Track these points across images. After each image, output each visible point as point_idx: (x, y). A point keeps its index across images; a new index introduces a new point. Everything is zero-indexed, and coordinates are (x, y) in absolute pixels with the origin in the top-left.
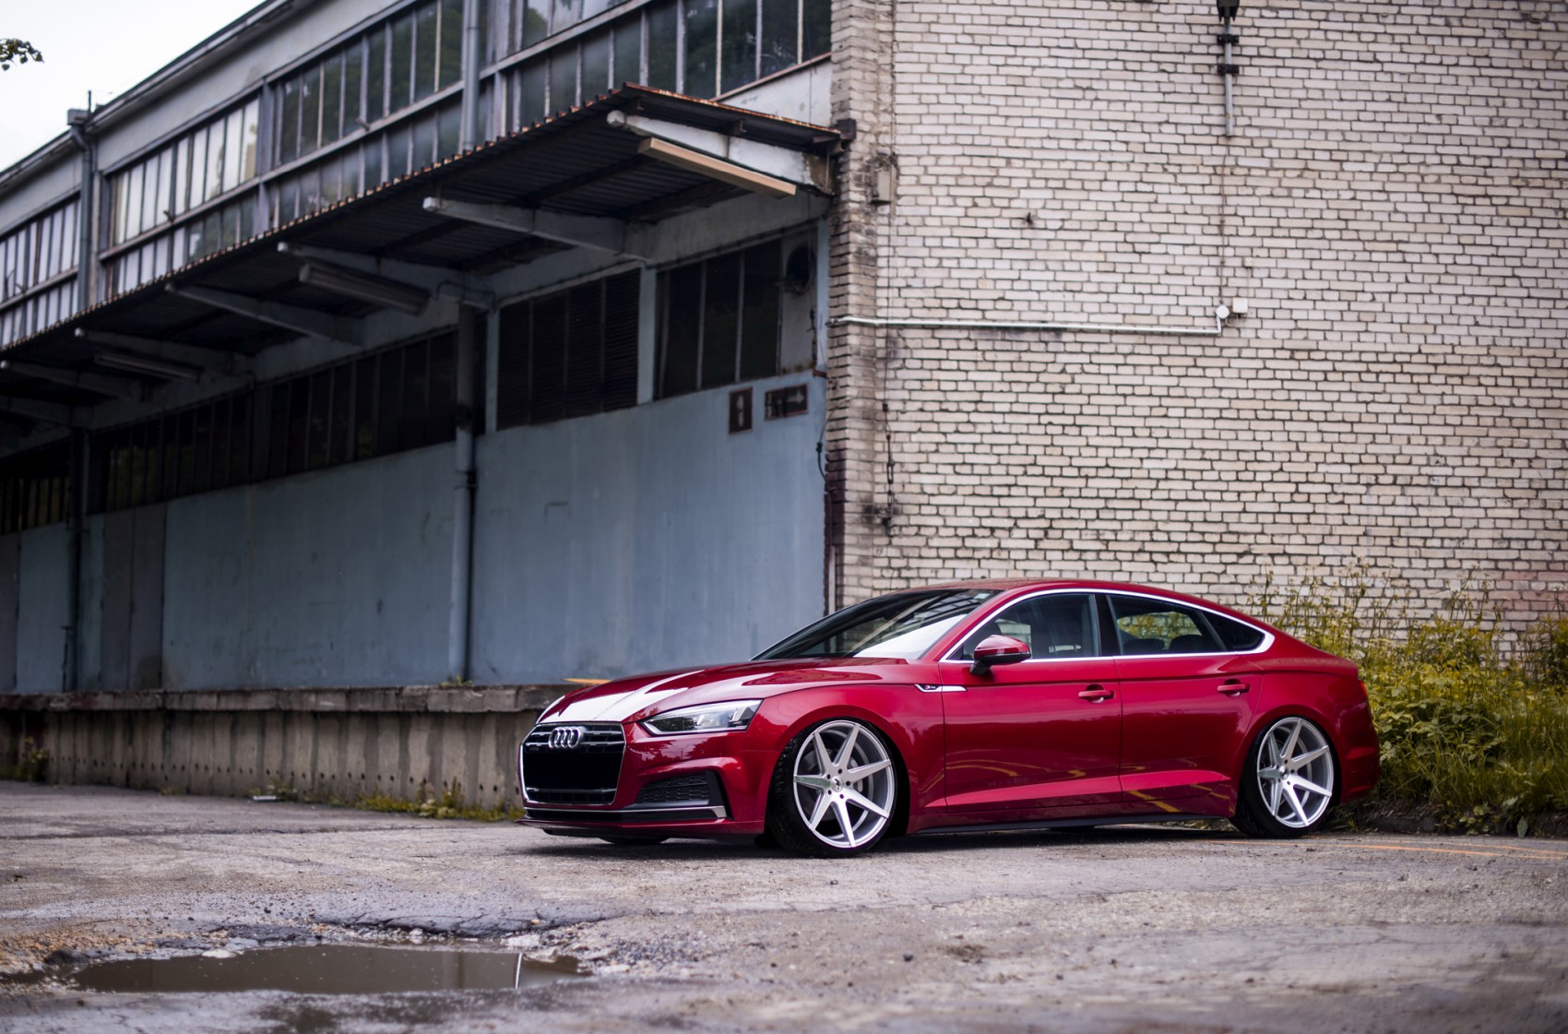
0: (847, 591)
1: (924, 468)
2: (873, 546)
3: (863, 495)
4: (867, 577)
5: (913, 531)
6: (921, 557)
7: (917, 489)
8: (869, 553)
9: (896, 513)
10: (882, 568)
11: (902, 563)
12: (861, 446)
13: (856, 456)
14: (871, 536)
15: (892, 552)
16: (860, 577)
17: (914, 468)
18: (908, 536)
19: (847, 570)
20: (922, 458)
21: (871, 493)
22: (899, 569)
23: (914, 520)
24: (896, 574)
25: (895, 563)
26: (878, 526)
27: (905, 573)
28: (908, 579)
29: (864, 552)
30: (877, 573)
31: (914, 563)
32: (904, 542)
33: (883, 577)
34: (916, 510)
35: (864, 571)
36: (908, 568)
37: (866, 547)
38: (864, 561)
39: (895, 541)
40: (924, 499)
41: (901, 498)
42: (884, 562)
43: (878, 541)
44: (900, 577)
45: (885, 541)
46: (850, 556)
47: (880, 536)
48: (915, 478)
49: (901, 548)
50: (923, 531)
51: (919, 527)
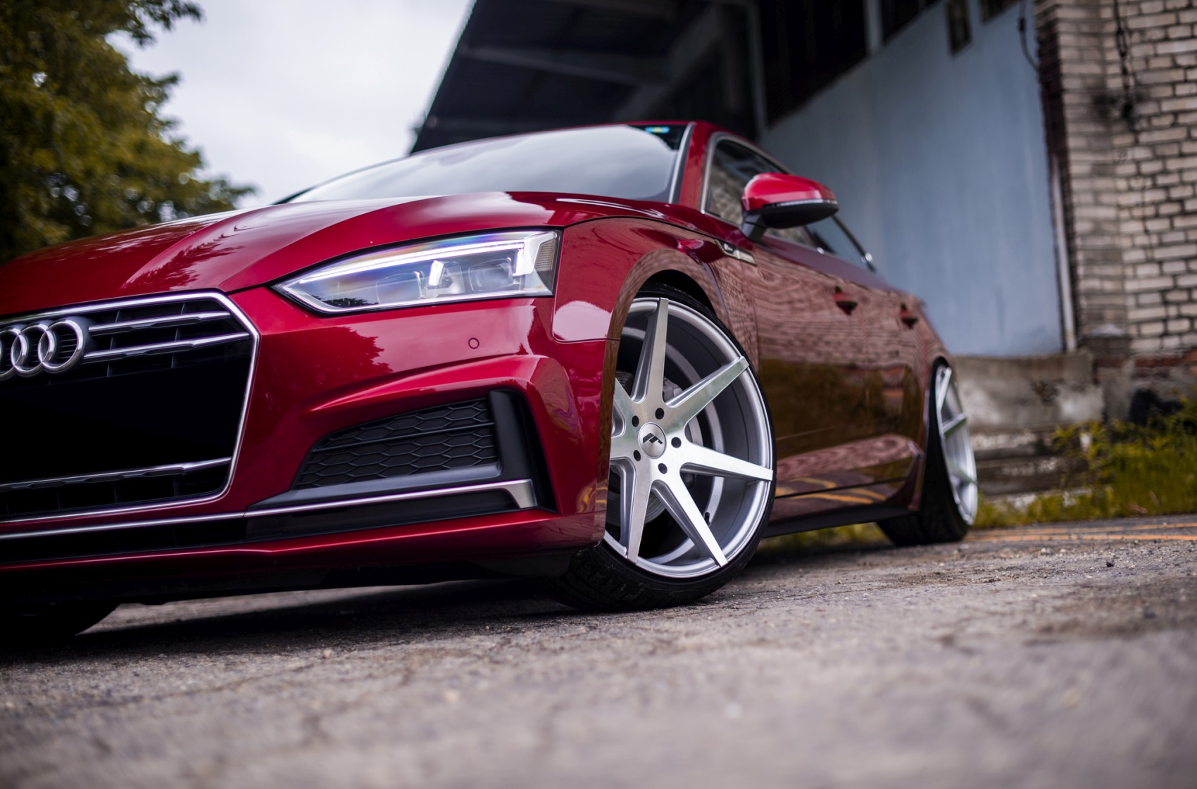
0: (1078, 213)
1: (1175, 33)
2: (1113, 148)
3: (1090, 82)
4: (1108, 191)
5: (1167, 121)
6: (1182, 155)
7: (1165, 63)
8: (1109, 158)
9: (1141, 99)
10: (1128, 178)
11: (1155, 167)
12: (1079, 14)
13: (1073, 28)
14: (1108, 135)
15: (1140, 153)
16: (1096, 193)
17: (1159, 34)
18: (1161, 129)
19: (1075, 185)
20: (1170, 19)
21: (1103, 78)
22: (1153, 176)
23: (1167, 106)
24: (1149, 183)
25: (1147, 168)
26: (1116, 121)
27: (1162, 180)
28: (1166, 188)
29: (1100, 158)
30: (1122, 184)
31: (1173, 165)
32: (1157, 137)
33: (1130, 190)
34: (1168, 91)
35: (1102, 183)
36: (1165, 172)
37: (1103, 151)
38: (1101, 171)
39: (1144, 138)
40: (1177, 75)
41: (1146, 78)
42: (1130, 169)
43: (1119, 141)
44: (1155, 187)
45: (1127, 139)
46: (1079, 164)
47: (1122, 133)
48: (1163, 49)
49: (1152, 146)
50: (1183, 119)
51: (1176, 114)
